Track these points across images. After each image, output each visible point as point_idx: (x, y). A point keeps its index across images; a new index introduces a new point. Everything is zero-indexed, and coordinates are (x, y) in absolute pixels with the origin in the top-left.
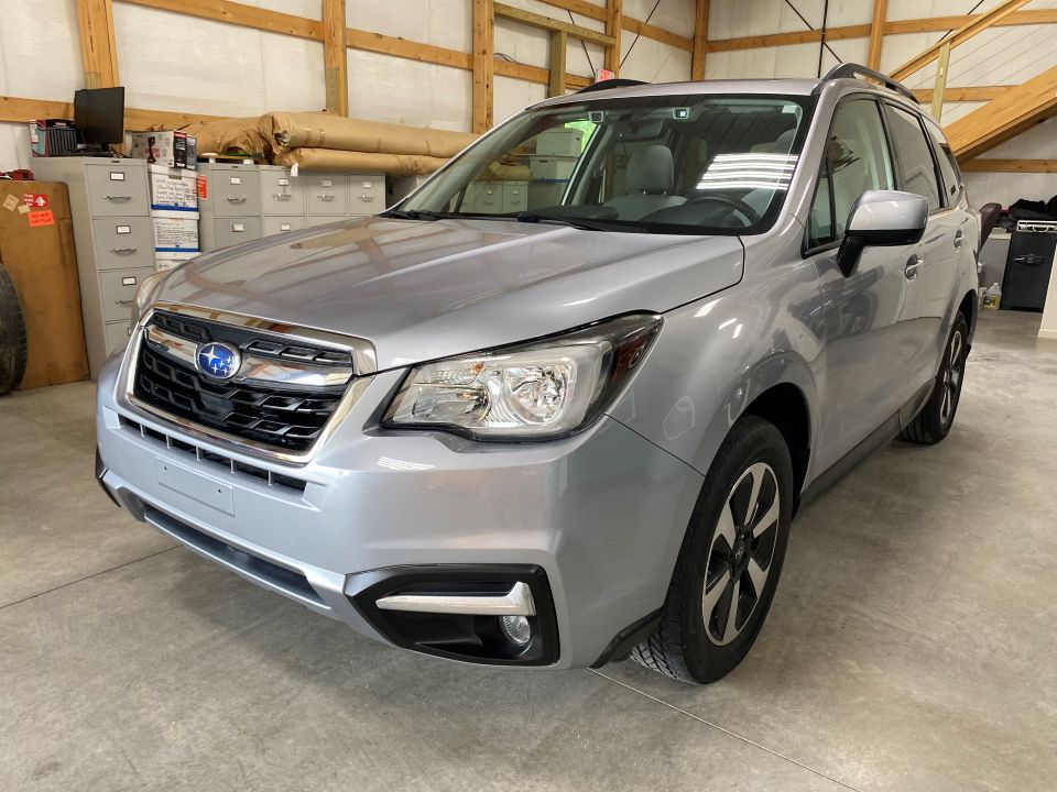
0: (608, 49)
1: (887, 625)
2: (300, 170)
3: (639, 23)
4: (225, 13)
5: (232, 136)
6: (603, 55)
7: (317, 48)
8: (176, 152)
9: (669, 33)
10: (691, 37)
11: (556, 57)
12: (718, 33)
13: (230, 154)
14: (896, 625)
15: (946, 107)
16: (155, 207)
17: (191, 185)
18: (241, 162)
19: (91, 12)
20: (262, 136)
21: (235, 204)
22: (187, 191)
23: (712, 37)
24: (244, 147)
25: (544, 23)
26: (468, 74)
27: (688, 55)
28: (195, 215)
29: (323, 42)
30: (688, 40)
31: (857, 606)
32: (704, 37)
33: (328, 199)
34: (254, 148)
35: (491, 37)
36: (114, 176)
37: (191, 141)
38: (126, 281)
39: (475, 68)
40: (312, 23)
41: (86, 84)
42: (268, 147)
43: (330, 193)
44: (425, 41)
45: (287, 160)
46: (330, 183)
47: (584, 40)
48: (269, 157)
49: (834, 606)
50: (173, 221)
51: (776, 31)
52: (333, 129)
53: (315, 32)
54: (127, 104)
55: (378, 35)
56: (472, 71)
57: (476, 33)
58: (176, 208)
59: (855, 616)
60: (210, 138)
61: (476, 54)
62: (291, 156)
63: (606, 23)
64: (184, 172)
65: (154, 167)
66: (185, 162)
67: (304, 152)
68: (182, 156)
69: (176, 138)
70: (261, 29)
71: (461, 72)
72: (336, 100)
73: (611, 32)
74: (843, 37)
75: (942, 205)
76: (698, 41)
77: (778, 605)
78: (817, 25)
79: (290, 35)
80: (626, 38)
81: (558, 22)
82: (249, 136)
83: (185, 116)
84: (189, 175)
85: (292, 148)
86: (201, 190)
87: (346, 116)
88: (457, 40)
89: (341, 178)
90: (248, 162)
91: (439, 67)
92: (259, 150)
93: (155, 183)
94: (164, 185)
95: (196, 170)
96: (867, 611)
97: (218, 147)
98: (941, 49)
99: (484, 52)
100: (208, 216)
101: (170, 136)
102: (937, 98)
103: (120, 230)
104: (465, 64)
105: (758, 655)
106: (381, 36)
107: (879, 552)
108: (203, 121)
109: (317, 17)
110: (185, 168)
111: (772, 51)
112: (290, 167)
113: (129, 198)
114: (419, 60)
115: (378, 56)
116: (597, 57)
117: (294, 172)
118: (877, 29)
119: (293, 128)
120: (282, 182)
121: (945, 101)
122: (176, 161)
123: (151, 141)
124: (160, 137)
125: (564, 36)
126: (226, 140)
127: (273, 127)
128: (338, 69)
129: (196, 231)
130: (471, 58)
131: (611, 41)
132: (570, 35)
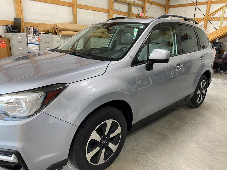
0: (143, 8)
1: (152, 160)
3: (152, 2)
4: (49, 1)
5: (49, 28)
6: (142, 9)
8: (33, 32)
9: (159, 4)
10: (165, 4)
11: (130, 10)
12: (171, 4)
13: (48, 32)
16: (28, 44)
17: (37, 39)
18: (49, 34)
19: (17, 2)
20: (54, 28)
21: (47, 43)
22: (36, 40)
23: (170, 5)
24: (50, 31)
25: (127, 2)
26: (108, 14)
27: (164, 9)
28: (38, 45)
29: (72, 7)
30: (164, 5)
31: (148, 154)
32: (168, 5)
34: (52, 31)
35: (113, 5)
36: (19, 37)
37: (37, 29)
40: (70, 3)
41: (17, 17)
42: (55, 31)
44: (97, 7)
45: (59, 34)
47: (137, 6)
48: (56, 33)
49: (142, 153)
50: (33, 47)
51: (185, 3)
52: (73, 27)
53: (70, 5)
55: (85, 5)
56: (109, 13)
57: (110, 5)
58: (34, 44)
59: (146, 157)
60: (44, 29)
61: (109, 10)
62: (60, 33)
63: (143, 2)
65: (28, 35)
66: (35, 34)
67: (63, 32)
69: (33, 29)
70: (57, 4)
71: (106, 13)
72: (75, 21)
73: (144, 4)
74: (201, 4)
76: (167, 6)
78: (195, 2)
79: (64, 6)
80: (148, 5)
81: (130, 2)
82: (51, 28)
83: (39, 24)
84: (37, 37)
85: (60, 31)
86: (39, 40)
87: (77, 24)
88: (105, 6)
91: (100, 12)
93: (29, 39)
94: (31, 39)
95: (39, 36)
96: (149, 156)
97: (46, 31)
98: (223, 8)
99: (111, 9)
100: (41, 46)
102: (222, 19)
103: (20, 49)
104: (107, 11)
105: (113, 166)
106: (86, 6)
108: (43, 25)
110: (36, 35)
111: (184, 8)
112: (60, 35)
113: (22, 42)
114: (95, 11)
115: (86, 10)
116: (140, 10)
117: (61, 36)
118: (209, 3)
119: (60, 27)
120: (58, 38)
121: (224, 20)
122: (33, 34)
123: (29, 29)
124: (31, 28)
125: (132, 5)
126: (47, 29)
127: (56, 26)
128: (75, 13)
129: (38, 49)
130: (108, 10)
131: (144, 6)
132: (133, 5)
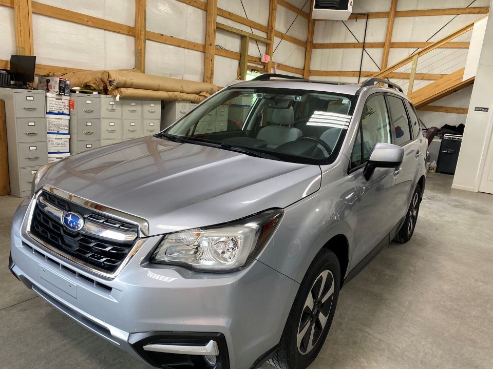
0: (268, 45)
1: (380, 340)
2: (120, 98)
3: (282, 34)
4: (88, 21)
5: (88, 79)
6: (265, 48)
7: (132, 39)
8: (60, 88)
9: (296, 39)
10: (305, 40)
11: (244, 48)
12: (318, 40)
13: (87, 89)
14: (384, 340)
15: (416, 82)
16: (48, 113)
17: (67, 103)
18: (92, 93)
19: (21, 18)
20: (103, 81)
21: (88, 112)
22: (65, 106)
23: (315, 42)
24: (94, 86)
25: (239, 32)
26: (203, 54)
27: (304, 49)
28: (68, 117)
29: (135, 37)
30: (304, 42)
31: (367, 329)
32: (311, 42)
33: (134, 111)
34: (98, 86)
35: (214, 38)
36: (28, 98)
37: (68, 83)
38: (31, 148)
39: (206, 51)
40: (130, 27)
41: (17, 52)
42: (105, 86)
43: (134, 108)
44: (183, 38)
45: (114, 93)
46: (134, 104)
47: (257, 41)
48: (105, 91)
49: (357, 329)
50: (57, 120)
51: (343, 42)
52: (137, 79)
53: (131, 32)
54: (37, 62)
55: (161, 35)
56: (205, 52)
57: (207, 35)
58: (59, 114)
59: (367, 335)
60: (77, 80)
61: (207, 45)
62: (116, 91)
63: (267, 33)
64: (63, 97)
65: (49, 94)
66: (64, 92)
67: (123, 90)
68: (63, 89)
69: (60, 81)
70: (105, 29)
71: (200, 52)
72: (140, 64)
73: (269, 38)
74: (372, 47)
75: (411, 139)
76: (309, 43)
77: (332, 328)
78: (361, 41)
79: (119, 33)
80: (276, 40)
81: (245, 32)
82: (96, 80)
83: (66, 69)
84: (66, 99)
85: (117, 88)
86: (71, 105)
87: (144, 73)
88: (197, 37)
89: (140, 102)
90: (95, 93)
91: (189, 50)
92: (101, 88)
93: (49, 102)
94: (53, 103)
95: (69, 96)
96: (371, 332)
97: (81, 85)
98: (414, 57)
99: (211, 45)
100: (74, 118)
101: (58, 79)
102: (412, 78)
103: (30, 124)
104: (201, 49)
105: (322, 356)
106: (162, 35)
107: (378, 300)
108: (74, 71)
109: (132, 25)
110: (64, 95)
111: (341, 50)
112: (116, 96)
113: (35, 109)
114: (180, 47)
115: (161, 44)
116: (263, 49)
117: (118, 99)
118: (387, 45)
119: (118, 78)
120: (111, 103)
121: (416, 79)
122: (60, 92)
123: (48, 81)
124: (53, 80)
125: (248, 38)
126: (85, 81)
127: (109, 77)
128: (141, 50)
129: (68, 125)
130: (204, 46)
131: (269, 42)
132: (250, 38)
